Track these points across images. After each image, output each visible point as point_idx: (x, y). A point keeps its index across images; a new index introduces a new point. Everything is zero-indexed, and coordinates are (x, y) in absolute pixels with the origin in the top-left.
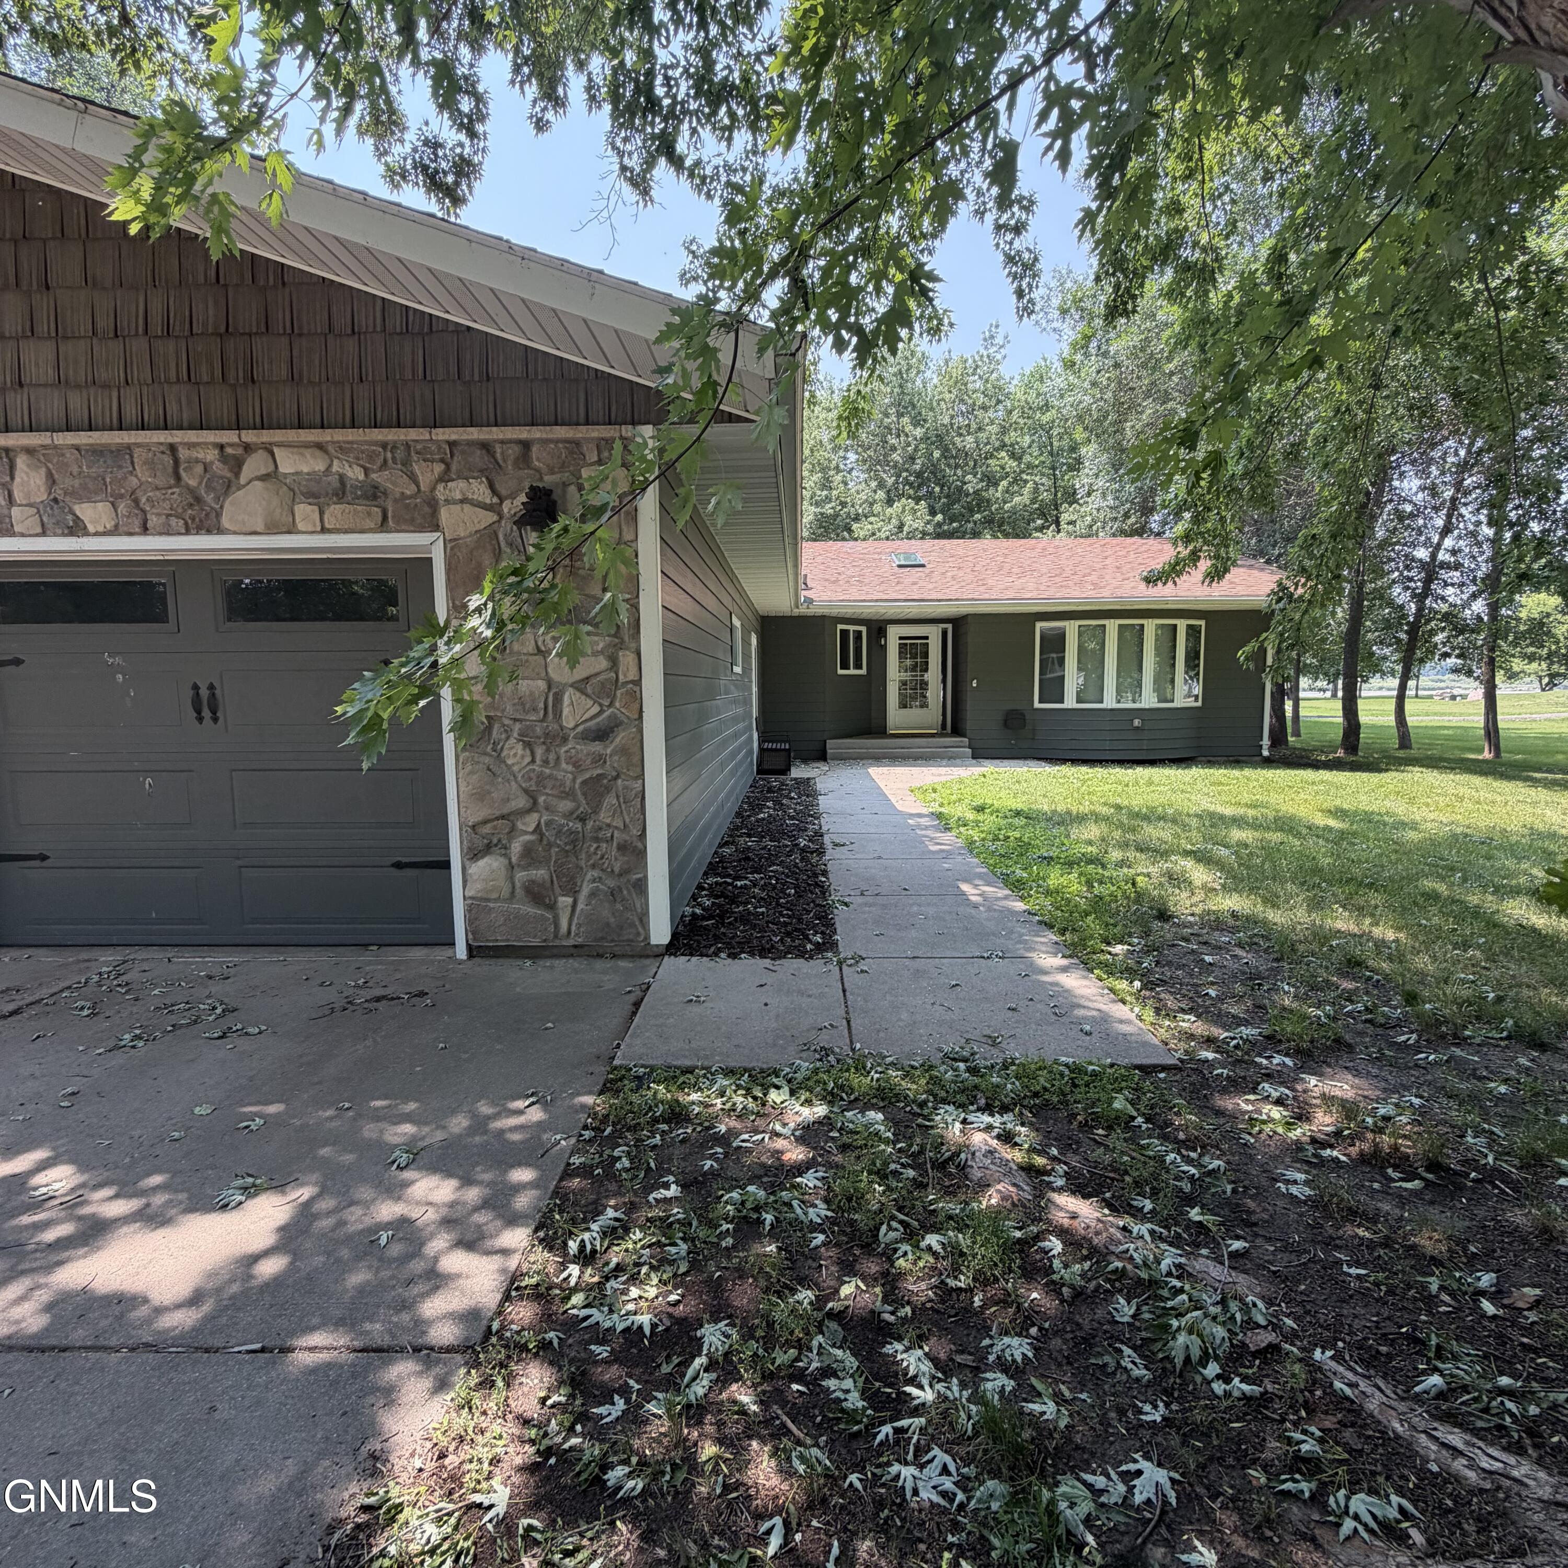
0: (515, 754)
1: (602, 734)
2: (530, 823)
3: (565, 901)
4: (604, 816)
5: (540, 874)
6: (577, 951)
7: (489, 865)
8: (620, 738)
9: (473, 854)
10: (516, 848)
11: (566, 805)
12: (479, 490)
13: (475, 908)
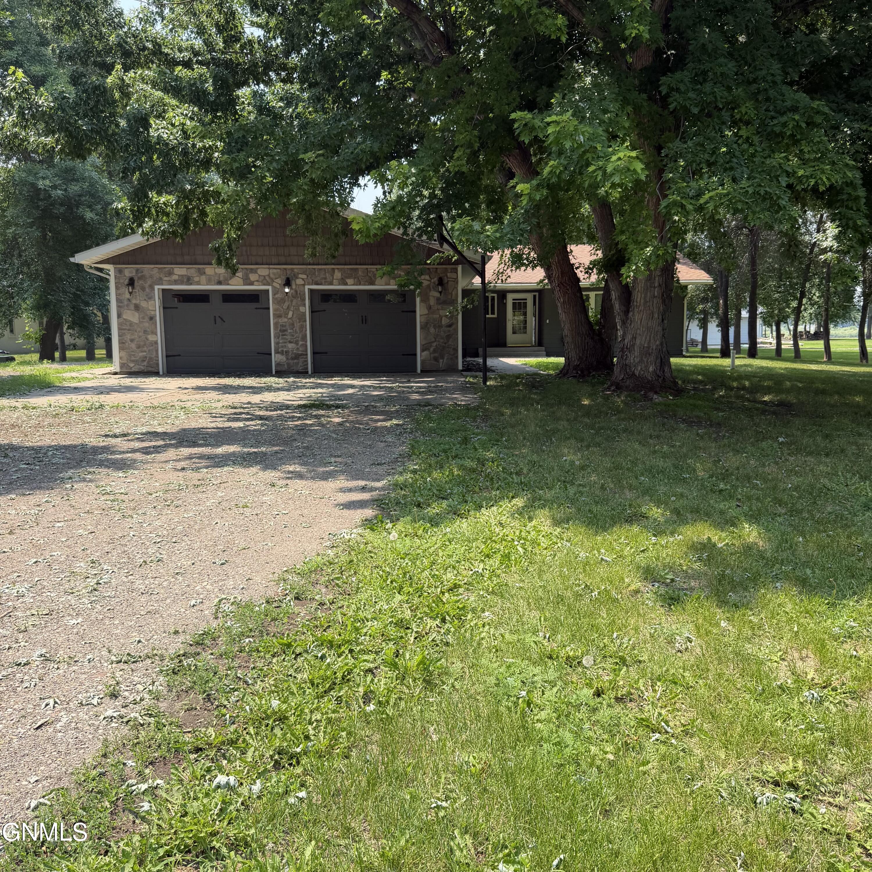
0: (432, 330)
1: (450, 326)
2: (435, 344)
3: (441, 361)
4: (450, 343)
5: (436, 355)
6: (443, 371)
7: (425, 353)
8: (453, 327)
9: (422, 350)
10: (432, 349)
11: (442, 341)
12: (427, 277)
13: (423, 362)
